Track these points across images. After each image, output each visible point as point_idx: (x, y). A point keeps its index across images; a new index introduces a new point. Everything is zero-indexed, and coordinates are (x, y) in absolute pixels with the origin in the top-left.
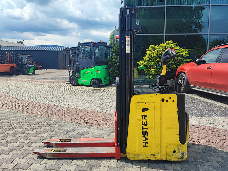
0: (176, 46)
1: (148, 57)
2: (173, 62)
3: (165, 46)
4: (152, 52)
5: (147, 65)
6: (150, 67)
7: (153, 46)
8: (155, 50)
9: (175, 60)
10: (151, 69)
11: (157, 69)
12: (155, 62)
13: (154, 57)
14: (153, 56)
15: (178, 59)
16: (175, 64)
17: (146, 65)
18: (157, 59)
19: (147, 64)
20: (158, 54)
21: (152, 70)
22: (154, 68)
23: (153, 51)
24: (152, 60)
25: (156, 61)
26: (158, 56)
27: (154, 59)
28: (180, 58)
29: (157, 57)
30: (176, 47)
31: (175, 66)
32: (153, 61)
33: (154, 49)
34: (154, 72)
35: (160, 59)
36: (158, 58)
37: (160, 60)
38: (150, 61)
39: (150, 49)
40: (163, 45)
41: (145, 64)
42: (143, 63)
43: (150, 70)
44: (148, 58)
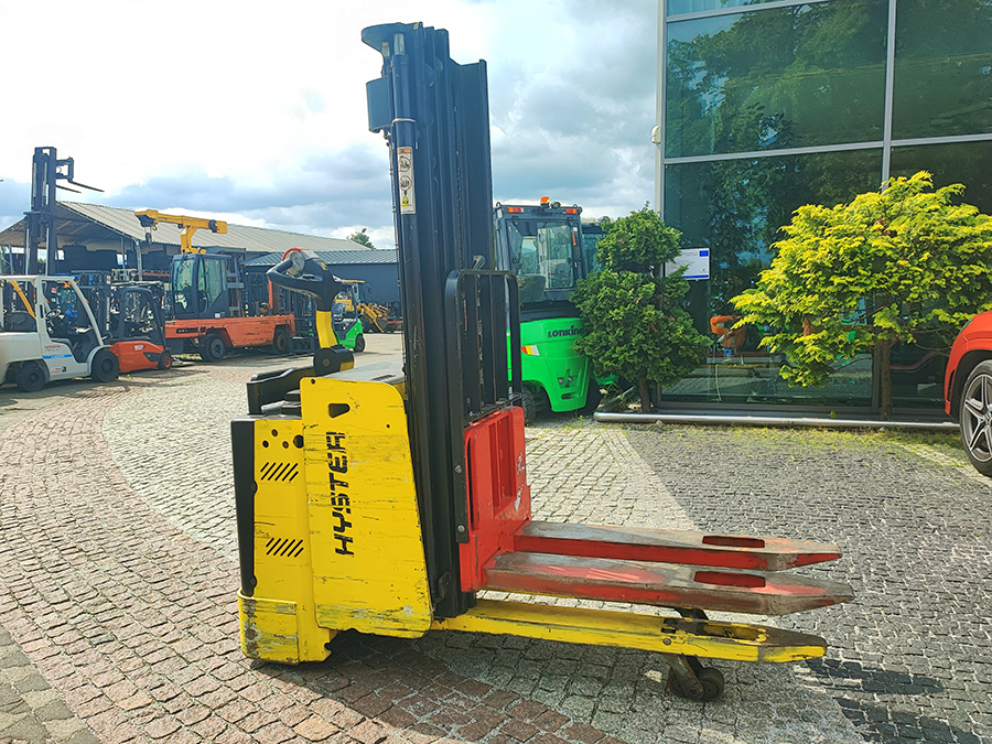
0: (955, 200)
1: (784, 269)
2: (935, 295)
3: (886, 208)
4: (806, 242)
5: (778, 313)
6: (798, 322)
7: (816, 211)
8: (823, 229)
9: (942, 283)
10: (800, 332)
11: (836, 336)
12: (822, 295)
13: (818, 267)
14: (815, 264)
15: (965, 276)
16: (942, 304)
17: (773, 315)
18: (836, 280)
19: (781, 308)
20: (841, 252)
21: (809, 337)
22: (817, 330)
23: (813, 240)
24: (805, 285)
25: (830, 288)
26: (838, 263)
27: (816, 281)
28: (977, 270)
29: (837, 266)
30: (950, 209)
31: (943, 316)
32: (814, 293)
33: (819, 225)
34: (816, 348)
35: (851, 280)
36: (840, 275)
37: (851, 283)
38: (796, 290)
39: (797, 226)
40: (870, 199)
41: (769, 307)
42: (759, 305)
43: (797, 340)
44: (784, 276)
